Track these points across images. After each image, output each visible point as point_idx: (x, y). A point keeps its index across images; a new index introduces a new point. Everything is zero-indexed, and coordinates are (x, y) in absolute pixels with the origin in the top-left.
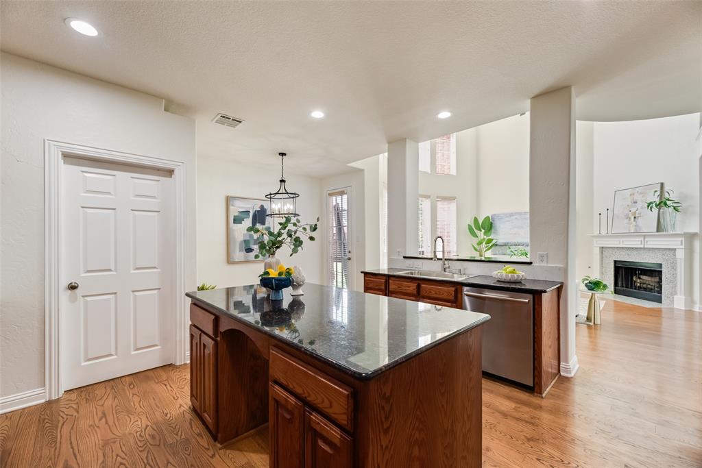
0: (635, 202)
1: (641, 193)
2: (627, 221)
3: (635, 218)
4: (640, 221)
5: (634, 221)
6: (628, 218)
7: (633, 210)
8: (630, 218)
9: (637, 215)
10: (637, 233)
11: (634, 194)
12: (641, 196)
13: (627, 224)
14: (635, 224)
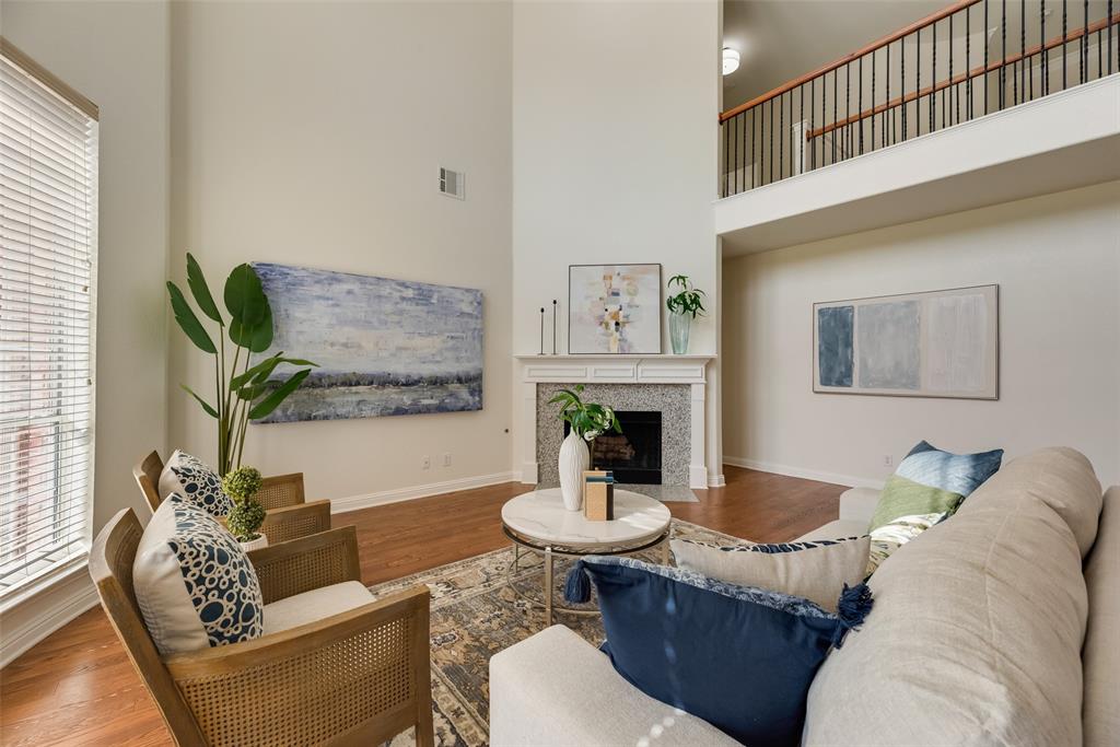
0: (616, 294)
1: (624, 278)
2: (601, 329)
3: (617, 324)
4: (628, 330)
5: (617, 330)
6: (602, 323)
7: (613, 308)
8: (607, 325)
9: (621, 320)
10: (625, 354)
11: (611, 278)
12: (626, 282)
13: (604, 335)
14: (619, 337)
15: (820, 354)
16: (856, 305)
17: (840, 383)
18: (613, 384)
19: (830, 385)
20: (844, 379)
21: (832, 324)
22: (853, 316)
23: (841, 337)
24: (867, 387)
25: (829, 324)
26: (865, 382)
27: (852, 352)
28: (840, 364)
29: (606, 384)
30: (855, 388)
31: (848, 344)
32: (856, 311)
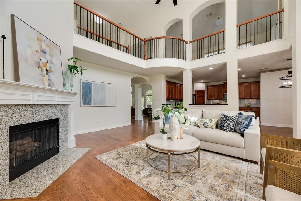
0: (44, 53)
1: (47, 45)
2: (38, 70)
3: (46, 70)
4: (52, 75)
5: (47, 74)
6: (39, 67)
7: (44, 60)
8: (41, 69)
9: (48, 69)
11: (41, 42)
12: (49, 48)
13: (40, 74)
14: (48, 78)
15: (83, 95)
16: (92, 83)
17: (88, 104)
18: (41, 105)
19: (86, 104)
20: (89, 103)
21: (86, 87)
22: (91, 85)
23: (88, 91)
24: (95, 105)
25: (85, 87)
26: (95, 103)
27: (91, 95)
28: (88, 99)
29: (38, 105)
30: (92, 105)
31: (90, 93)
32: (92, 84)
